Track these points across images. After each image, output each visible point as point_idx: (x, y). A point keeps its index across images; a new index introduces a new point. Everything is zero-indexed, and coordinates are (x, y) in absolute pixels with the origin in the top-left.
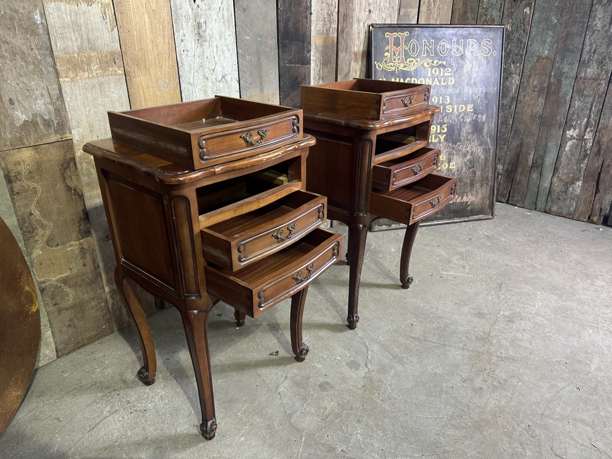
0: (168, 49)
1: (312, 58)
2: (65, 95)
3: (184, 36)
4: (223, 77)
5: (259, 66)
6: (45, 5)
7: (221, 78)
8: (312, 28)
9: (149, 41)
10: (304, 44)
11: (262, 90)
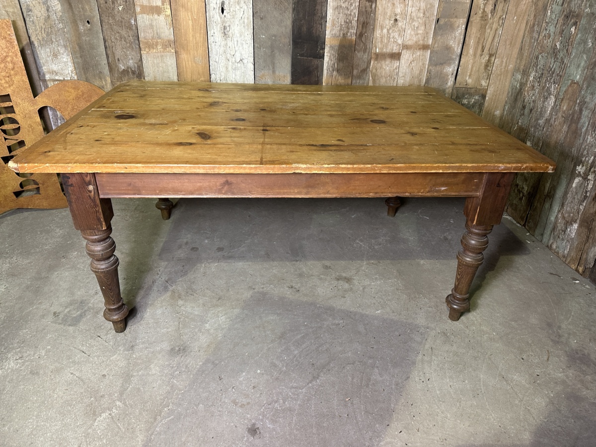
0: (203, 40)
1: (326, 54)
2: (143, 60)
3: (214, 33)
4: (241, 60)
5: (272, 56)
6: (137, 16)
7: (238, 61)
8: (327, 32)
9: (191, 35)
10: (317, 43)
11: (274, 72)
